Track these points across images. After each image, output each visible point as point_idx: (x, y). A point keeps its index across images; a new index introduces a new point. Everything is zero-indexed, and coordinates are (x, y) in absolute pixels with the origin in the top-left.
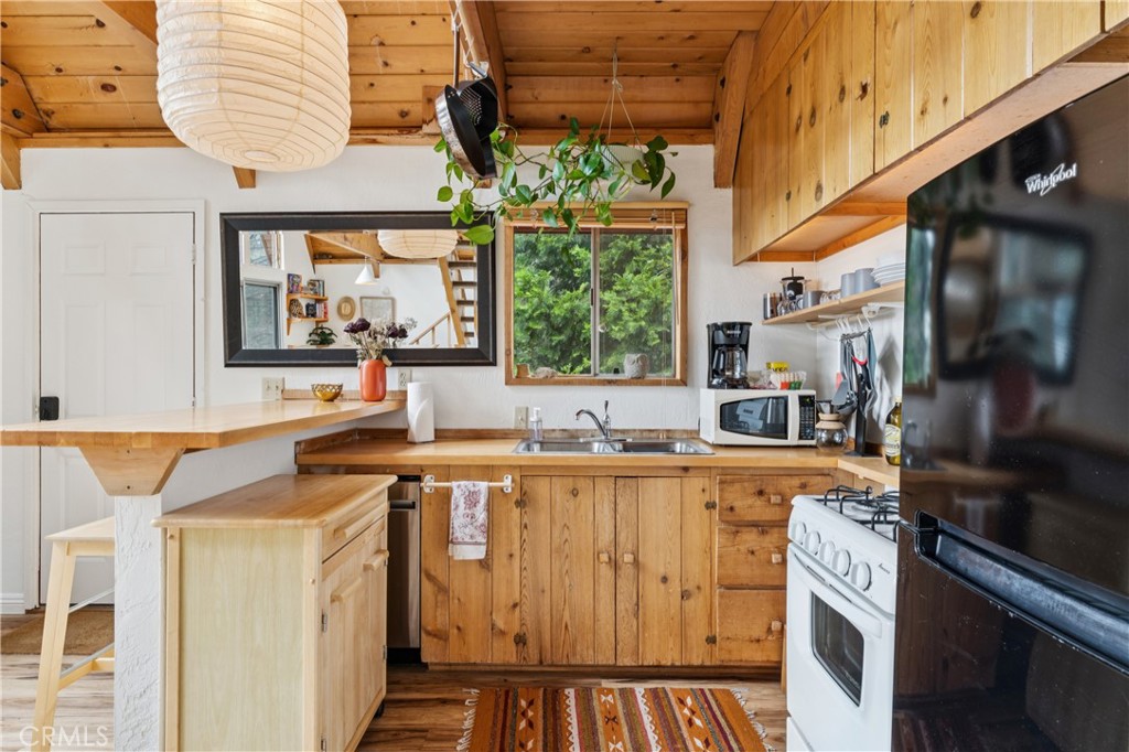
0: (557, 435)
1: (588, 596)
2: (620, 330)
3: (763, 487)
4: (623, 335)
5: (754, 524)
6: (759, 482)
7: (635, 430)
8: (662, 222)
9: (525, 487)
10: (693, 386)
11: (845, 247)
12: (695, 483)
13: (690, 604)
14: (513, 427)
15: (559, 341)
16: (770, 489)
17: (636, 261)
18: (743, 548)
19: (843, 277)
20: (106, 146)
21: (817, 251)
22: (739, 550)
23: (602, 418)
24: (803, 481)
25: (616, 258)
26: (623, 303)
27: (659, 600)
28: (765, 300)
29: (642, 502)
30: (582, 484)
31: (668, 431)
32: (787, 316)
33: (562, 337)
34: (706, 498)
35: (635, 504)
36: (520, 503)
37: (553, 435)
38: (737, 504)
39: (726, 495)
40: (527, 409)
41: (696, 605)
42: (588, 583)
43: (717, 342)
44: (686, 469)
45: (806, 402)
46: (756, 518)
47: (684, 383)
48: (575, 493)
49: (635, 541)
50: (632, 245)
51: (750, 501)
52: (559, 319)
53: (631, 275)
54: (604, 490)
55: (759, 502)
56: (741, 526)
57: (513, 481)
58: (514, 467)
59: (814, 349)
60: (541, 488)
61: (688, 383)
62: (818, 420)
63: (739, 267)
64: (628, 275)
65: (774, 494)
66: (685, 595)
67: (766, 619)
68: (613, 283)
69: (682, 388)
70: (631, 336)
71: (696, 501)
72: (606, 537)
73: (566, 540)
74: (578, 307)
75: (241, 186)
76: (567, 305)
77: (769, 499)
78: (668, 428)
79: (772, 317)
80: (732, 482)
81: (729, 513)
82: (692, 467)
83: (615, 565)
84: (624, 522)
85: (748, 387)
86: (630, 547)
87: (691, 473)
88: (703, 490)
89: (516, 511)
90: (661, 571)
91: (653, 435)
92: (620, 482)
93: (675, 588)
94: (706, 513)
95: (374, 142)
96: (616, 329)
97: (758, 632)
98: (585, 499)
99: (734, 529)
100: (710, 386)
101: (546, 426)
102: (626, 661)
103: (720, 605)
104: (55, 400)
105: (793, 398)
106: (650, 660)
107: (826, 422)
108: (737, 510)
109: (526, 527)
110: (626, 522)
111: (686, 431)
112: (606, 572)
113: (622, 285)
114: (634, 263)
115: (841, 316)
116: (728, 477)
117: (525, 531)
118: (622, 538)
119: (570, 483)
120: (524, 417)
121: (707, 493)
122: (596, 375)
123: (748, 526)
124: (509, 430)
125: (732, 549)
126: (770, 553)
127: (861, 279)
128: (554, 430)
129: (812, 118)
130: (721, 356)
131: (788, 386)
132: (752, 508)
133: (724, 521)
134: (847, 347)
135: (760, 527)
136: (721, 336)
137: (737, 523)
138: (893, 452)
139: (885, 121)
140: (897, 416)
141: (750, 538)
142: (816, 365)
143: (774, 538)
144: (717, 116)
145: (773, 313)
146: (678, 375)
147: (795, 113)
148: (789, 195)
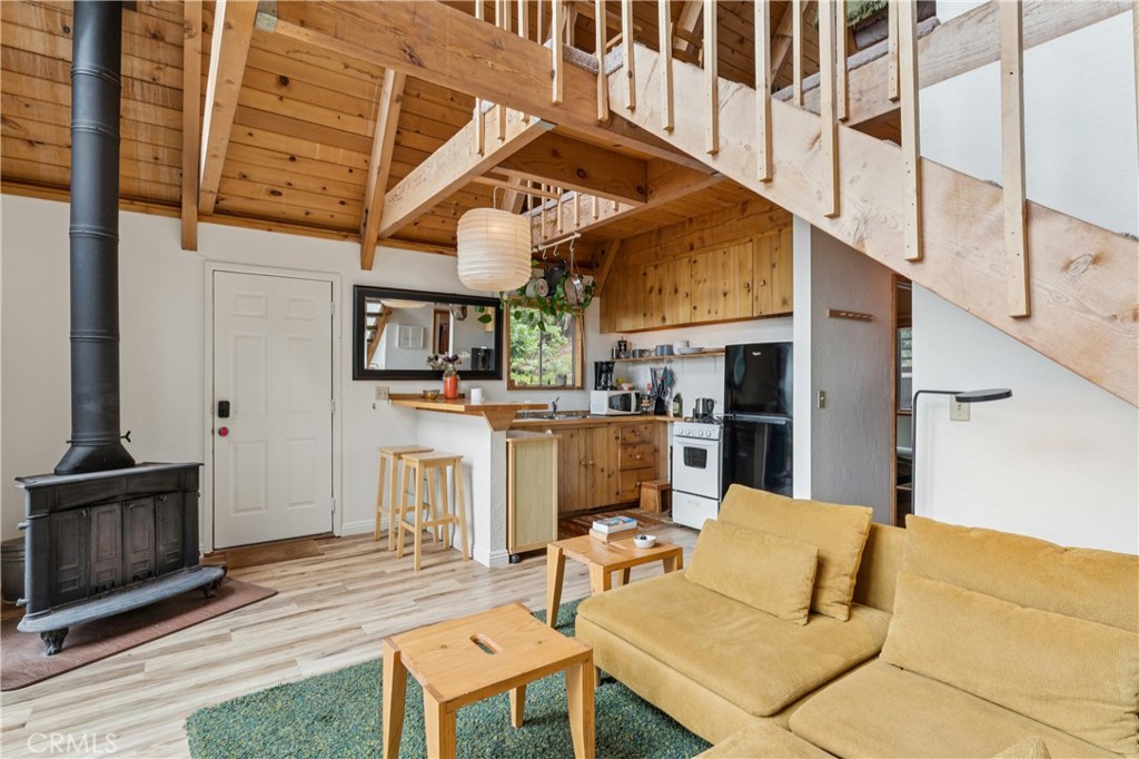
1: (577, 479)
3: (634, 429)
5: (631, 444)
6: (633, 427)
10: (585, 390)
12: (613, 429)
13: (611, 479)
16: (636, 430)
18: (628, 454)
19: (656, 345)
20: (270, 230)
24: (646, 426)
27: (601, 479)
28: (612, 352)
29: (595, 438)
30: (574, 432)
31: (576, 412)
32: (623, 358)
34: (615, 435)
38: (627, 436)
41: (613, 479)
42: (577, 476)
44: (609, 423)
45: (637, 395)
46: (632, 442)
47: (582, 388)
49: (593, 455)
51: (630, 435)
54: (582, 433)
55: (633, 435)
59: (628, 373)
61: (584, 388)
62: (642, 403)
63: (602, 334)
66: (609, 476)
67: (635, 481)
69: (581, 391)
71: (612, 436)
72: (583, 454)
75: (363, 268)
77: (636, 433)
79: (617, 359)
80: (625, 428)
81: (624, 441)
83: (586, 466)
85: (615, 390)
86: (591, 457)
87: (611, 425)
88: (615, 432)
90: (602, 467)
93: (606, 473)
94: (616, 441)
95: (442, 253)
97: (632, 487)
99: (625, 447)
100: (596, 389)
102: (590, 507)
103: (620, 478)
104: (227, 404)
105: (633, 393)
106: (598, 505)
107: (645, 403)
108: (626, 439)
110: (590, 447)
111: (583, 411)
112: (583, 469)
115: (649, 360)
116: (623, 426)
118: (588, 454)
119: (570, 432)
123: (629, 445)
125: (625, 455)
126: (636, 455)
127: (665, 349)
129: (660, 291)
130: (603, 376)
131: (631, 389)
132: (632, 438)
133: (622, 444)
134: (654, 372)
135: (633, 445)
136: (604, 367)
137: (626, 445)
138: (676, 412)
139: (695, 308)
140: (678, 399)
141: (630, 449)
142: (629, 380)
143: (637, 450)
144: (597, 265)
145: (618, 357)
146: (578, 384)
147: (649, 285)
148: (645, 315)
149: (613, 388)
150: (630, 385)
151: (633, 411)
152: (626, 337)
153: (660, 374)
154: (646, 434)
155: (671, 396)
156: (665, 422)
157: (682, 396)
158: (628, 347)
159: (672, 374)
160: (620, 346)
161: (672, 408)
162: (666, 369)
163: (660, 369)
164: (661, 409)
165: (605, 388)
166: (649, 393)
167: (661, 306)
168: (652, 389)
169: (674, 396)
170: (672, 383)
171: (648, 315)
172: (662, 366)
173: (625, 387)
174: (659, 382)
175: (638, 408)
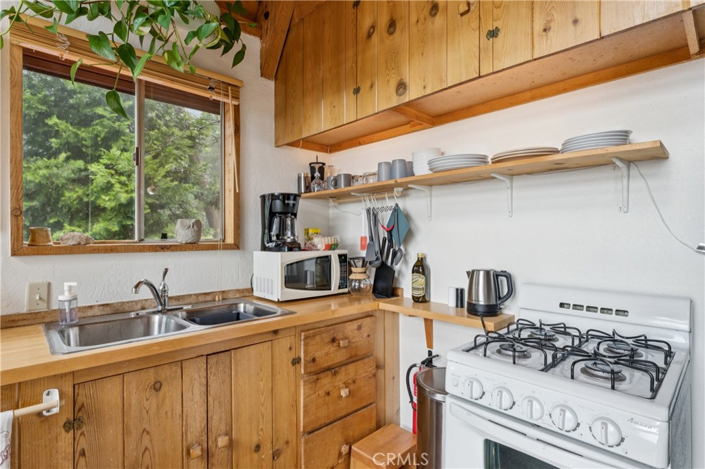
0: (97, 312)
2: (109, 200)
3: (335, 335)
4: (113, 204)
5: (328, 369)
6: (332, 331)
7: (190, 295)
8: (220, 93)
9: (80, 400)
10: (244, 249)
11: (360, 144)
12: (284, 343)
13: (280, 462)
14: (25, 310)
15: (31, 207)
16: (339, 336)
17: (124, 141)
18: (322, 392)
19: (379, 164)
21: (331, 146)
22: (319, 395)
23: (159, 288)
24: (359, 324)
25: (102, 135)
26: (112, 175)
28: (299, 178)
29: (236, 376)
30: (166, 373)
31: (223, 292)
32: (319, 193)
33: (35, 203)
34: (292, 355)
35: (228, 380)
36: (71, 425)
37: (90, 313)
38: (317, 355)
39: (310, 348)
40: (49, 284)
41: (285, 460)
43: (274, 211)
44: (276, 332)
45: (343, 259)
46: (330, 363)
47: (237, 246)
48: (157, 387)
49: (229, 420)
50: (119, 126)
51: (326, 349)
52: (32, 185)
53: (119, 152)
54: (194, 373)
55: (332, 348)
56: (319, 373)
57: (61, 396)
58: (63, 376)
59: (327, 219)
60: (109, 394)
61: (240, 246)
62: (351, 272)
63: (280, 149)
64: (115, 151)
65: (342, 339)
66: (276, 455)
67: (337, 447)
68: (100, 157)
69: (236, 251)
70: (121, 205)
71: (284, 358)
72: (196, 426)
73: (146, 449)
74: (57, 176)
76: (44, 172)
77: (339, 343)
78: (223, 290)
79: (305, 193)
80: (314, 336)
81: (312, 364)
82: (280, 329)
83: (207, 455)
84: (216, 402)
85: (300, 249)
86: (223, 428)
87: (280, 335)
88: (290, 349)
89: (66, 438)
90: (255, 441)
91: (209, 298)
92: (213, 360)
93: (267, 452)
94: (292, 369)
96: (107, 198)
97: (333, 460)
98: (170, 392)
99: (315, 377)
100: (264, 248)
101: (82, 303)
103: (305, 451)
105: (334, 256)
107: (357, 274)
108: (317, 359)
109: (83, 454)
110: (219, 403)
111: (238, 291)
113: (109, 159)
114: (122, 142)
115: (365, 194)
116: (310, 331)
117: (82, 460)
118: (214, 422)
119: (150, 376)
120: (45, 297)
121: (293, 350)
122: (141, 240)
123: (324, 371)
124: (19, 315)
125: (314, 396)
126: (339, 389)
127: (398, 167)
128: (91, 307)
129: (392, 24)
130: (276, 221)
131: (330, 247)
132: (328, 355)
133: (308, 373)
134: (373, 216)
135: (332, 370)
136: (278, 205)
137: (318, 372)
138: (420, 293)
139: (493, 34)
140: (421, 267)
141: (326, 381)
142: (329, 231)
143: (342, 376)
144: (267, 15)
145: (308, 189)
146: (230, 240)
147: (367, 23)
148: (357, 91)
149: (294, 247)
150: (329, 240)
151: (334, 289)
152: (323, 157)
153: (385, 218)
154: (359, 339)
155: (406, 262)
156: (395, 314)
157: (429, 262)
158: (327, 174)
159: (408, 217)
160: (313, 170)
161: (407, 283)
162: (396, 210)
163: (384, 209)
164: (385, 286)
165: (278, 248)
166: (363, 254)
167: (393, 59)
168: (370, 247)
169: (413, 261)
170: (409, 235)
171: (365, 88)
172: (390, 203)
173: (320, 242)
174: (383, 234)
175: (344, 282)
